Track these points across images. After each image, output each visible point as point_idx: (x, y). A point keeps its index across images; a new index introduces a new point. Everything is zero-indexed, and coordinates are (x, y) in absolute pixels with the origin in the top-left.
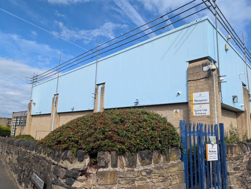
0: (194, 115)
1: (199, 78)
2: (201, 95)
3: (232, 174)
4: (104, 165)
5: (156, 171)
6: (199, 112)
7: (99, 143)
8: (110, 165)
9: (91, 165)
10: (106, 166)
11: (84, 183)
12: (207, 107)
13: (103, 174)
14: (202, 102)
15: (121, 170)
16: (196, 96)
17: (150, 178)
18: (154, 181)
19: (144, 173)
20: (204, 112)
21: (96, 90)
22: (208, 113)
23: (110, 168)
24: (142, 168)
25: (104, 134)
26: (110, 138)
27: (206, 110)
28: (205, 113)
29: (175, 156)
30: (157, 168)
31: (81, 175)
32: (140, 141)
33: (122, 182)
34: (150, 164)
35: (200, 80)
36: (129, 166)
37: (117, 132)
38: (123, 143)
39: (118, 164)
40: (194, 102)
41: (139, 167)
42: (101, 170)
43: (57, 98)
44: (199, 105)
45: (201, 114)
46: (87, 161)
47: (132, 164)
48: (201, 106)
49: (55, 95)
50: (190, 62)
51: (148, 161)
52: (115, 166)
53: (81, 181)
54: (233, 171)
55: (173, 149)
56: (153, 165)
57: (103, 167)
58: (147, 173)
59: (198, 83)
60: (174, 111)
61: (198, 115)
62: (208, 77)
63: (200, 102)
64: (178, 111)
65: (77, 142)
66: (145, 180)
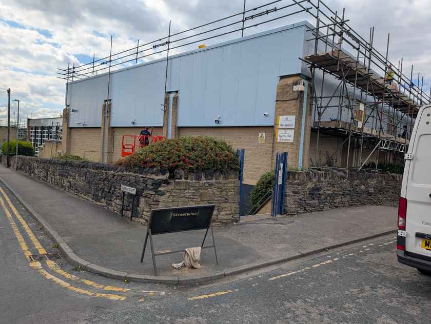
0: (278, 141)
1: (288, 99)
2: (287, 119)
3: (289, 196)
4: (179, 177)
5: (216, 184)
6: (284, 138)
7: (176, 164)
8: (183, 178)
9: (170, 177)
10: (180, 178)
11: (166, 188)
12: (292, 133)
13: (178, 183)
14: (288, 127)
15: (191, 181)
16: (282, 120)
17: (211, 188)
18: (214, 191)
19: (207, 185)
20: (288, 138)
21: (167, 100)
22: (291, 140)
23: (183, 180)
24: (205, 181)
25: (179, 157)
26: (184, 161)
27: (290, 136)
28: (289, 140)
29: (233, 176)
30: (216, 183)
31: (164, 183)
32: (205, 163)
33: (191, 189)
34: (213, 179)
35: (288, 102)
36: (196, 179)
37: (188, 157)
38: (192, 164)
39: (189, 178)
40: (280, 127)
41: (204, 181)
42: (177, 180)
43: (110, 105)
44: (284, 130)
45: (285, 140)
46: (168, 175)
47: (199, 178)
48: (286, 132)
49: (106, 101)
50: (282, 77)
51: (210, 177)
52: (187, 178)
53: (164, 186)
54: (291, 194)
55: (232, 171)
56: (214, 181)
57: (179, 179)
58: (209, 185)
59: (286, 105)
60: (260, 134)
61: (282, 141)
62: (296, 98)
63: (285, 127)
64: (264, 134)
65: (160, 162)
66: (207, 189)
